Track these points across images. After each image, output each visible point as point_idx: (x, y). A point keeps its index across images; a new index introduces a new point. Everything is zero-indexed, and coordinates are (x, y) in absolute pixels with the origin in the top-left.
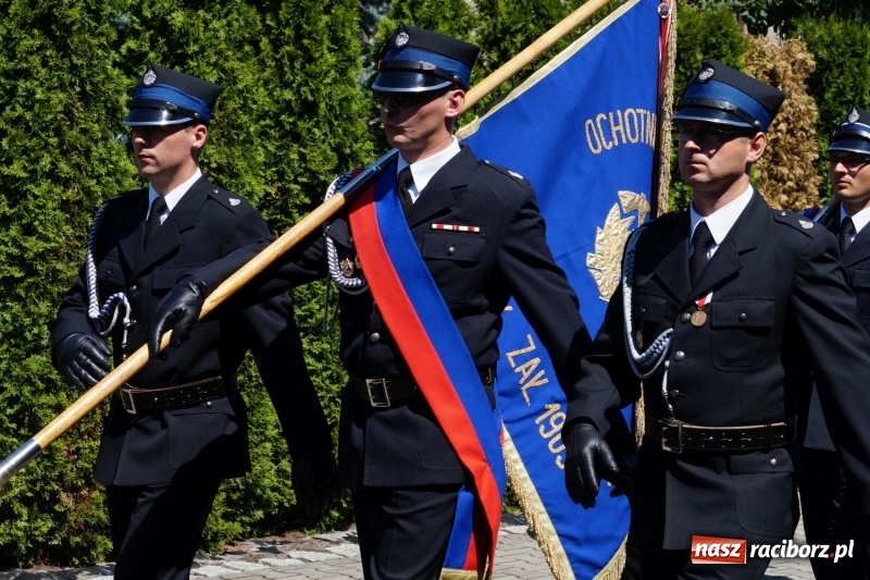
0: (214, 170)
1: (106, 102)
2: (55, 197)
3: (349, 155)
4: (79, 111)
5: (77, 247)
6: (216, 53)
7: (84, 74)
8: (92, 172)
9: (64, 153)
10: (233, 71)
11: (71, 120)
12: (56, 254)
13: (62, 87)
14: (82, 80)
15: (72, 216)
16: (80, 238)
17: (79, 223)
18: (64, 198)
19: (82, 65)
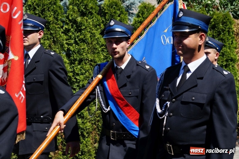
0: (90, 61)
1: (60, 43)
4: (53, 46)
6: (90, 29)
7: (54, 35)
10: (94, 33)
11: (51, 48)
13: (48, 39)
14: (53, 37)
19: (53, 33)
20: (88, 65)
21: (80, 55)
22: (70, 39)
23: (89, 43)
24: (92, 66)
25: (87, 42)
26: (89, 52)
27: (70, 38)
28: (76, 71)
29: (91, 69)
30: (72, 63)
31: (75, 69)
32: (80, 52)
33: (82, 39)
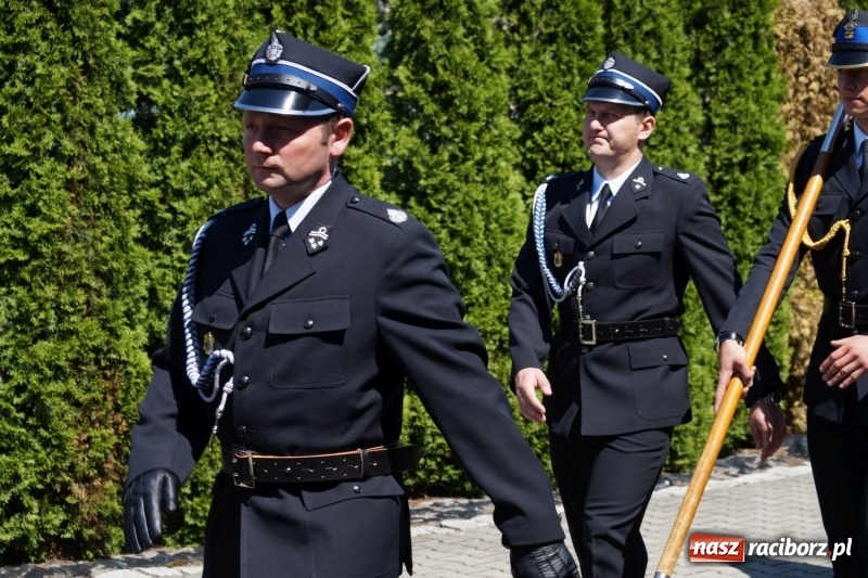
0: (226, 144)
1: (110, 75)
2: (59, 176)
3: (367, 126)
4: (82, 85)
5: (83, 227)
6: (225, 22)
7: (87, 47)
8: (98, 148)
9: (67, 130)
10: (242, 40)
11: (74, 95)
12: (62, 236)
13: (64, 61)
14: (84, 53)
15: (78, 195)
16: (86, 218)
17: (85, 202)
18: (69, 176)
19: (84, 37)
20: (218, 158)
21: (189, 122)
22: (152, 61)
23: (221, 78)
24: (232, 165)
25: (217, 74)
26: (225, 112)
27: (152, 56)
28: (173, 183)
29: (231, 175)
30: (158, 149)
31: (168, 173)
32: (190, 111)
33: (197, 62)
